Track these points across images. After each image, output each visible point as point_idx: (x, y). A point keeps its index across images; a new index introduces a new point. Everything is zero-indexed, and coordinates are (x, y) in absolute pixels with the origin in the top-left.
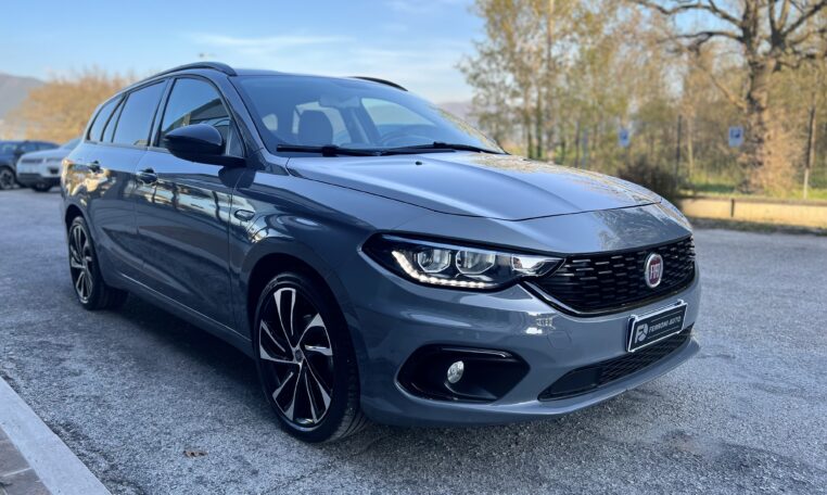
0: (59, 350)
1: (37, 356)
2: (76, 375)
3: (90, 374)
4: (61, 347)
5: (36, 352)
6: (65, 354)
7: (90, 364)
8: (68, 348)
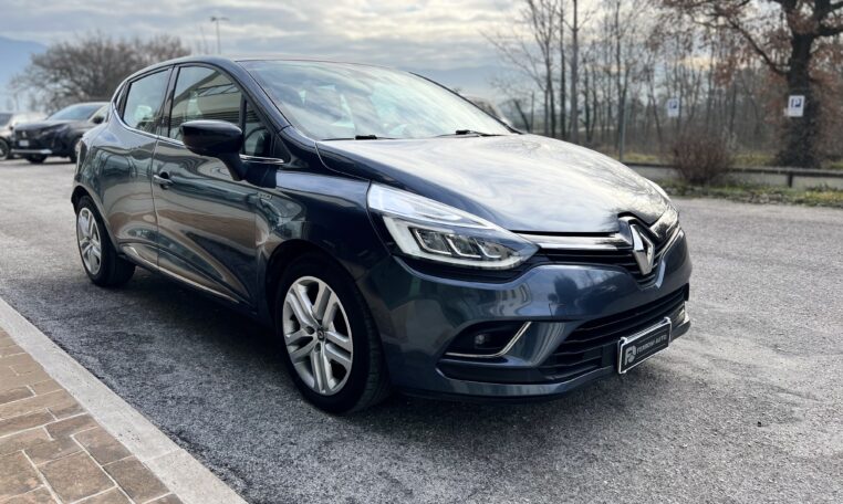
0: (140, 342)
1: (118, 349)
2: (167, 372)
3: (182, 370)
4: (140, 340)
5: (115, 344)
6: (146, 347)
7: (177, 358)
8: (149, 340)
